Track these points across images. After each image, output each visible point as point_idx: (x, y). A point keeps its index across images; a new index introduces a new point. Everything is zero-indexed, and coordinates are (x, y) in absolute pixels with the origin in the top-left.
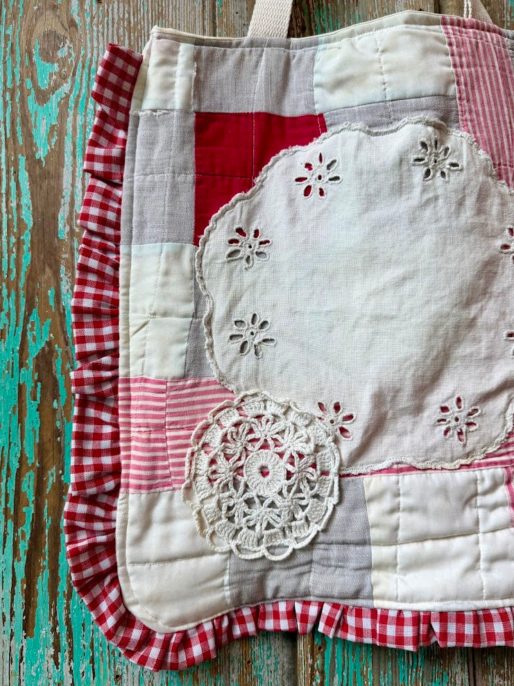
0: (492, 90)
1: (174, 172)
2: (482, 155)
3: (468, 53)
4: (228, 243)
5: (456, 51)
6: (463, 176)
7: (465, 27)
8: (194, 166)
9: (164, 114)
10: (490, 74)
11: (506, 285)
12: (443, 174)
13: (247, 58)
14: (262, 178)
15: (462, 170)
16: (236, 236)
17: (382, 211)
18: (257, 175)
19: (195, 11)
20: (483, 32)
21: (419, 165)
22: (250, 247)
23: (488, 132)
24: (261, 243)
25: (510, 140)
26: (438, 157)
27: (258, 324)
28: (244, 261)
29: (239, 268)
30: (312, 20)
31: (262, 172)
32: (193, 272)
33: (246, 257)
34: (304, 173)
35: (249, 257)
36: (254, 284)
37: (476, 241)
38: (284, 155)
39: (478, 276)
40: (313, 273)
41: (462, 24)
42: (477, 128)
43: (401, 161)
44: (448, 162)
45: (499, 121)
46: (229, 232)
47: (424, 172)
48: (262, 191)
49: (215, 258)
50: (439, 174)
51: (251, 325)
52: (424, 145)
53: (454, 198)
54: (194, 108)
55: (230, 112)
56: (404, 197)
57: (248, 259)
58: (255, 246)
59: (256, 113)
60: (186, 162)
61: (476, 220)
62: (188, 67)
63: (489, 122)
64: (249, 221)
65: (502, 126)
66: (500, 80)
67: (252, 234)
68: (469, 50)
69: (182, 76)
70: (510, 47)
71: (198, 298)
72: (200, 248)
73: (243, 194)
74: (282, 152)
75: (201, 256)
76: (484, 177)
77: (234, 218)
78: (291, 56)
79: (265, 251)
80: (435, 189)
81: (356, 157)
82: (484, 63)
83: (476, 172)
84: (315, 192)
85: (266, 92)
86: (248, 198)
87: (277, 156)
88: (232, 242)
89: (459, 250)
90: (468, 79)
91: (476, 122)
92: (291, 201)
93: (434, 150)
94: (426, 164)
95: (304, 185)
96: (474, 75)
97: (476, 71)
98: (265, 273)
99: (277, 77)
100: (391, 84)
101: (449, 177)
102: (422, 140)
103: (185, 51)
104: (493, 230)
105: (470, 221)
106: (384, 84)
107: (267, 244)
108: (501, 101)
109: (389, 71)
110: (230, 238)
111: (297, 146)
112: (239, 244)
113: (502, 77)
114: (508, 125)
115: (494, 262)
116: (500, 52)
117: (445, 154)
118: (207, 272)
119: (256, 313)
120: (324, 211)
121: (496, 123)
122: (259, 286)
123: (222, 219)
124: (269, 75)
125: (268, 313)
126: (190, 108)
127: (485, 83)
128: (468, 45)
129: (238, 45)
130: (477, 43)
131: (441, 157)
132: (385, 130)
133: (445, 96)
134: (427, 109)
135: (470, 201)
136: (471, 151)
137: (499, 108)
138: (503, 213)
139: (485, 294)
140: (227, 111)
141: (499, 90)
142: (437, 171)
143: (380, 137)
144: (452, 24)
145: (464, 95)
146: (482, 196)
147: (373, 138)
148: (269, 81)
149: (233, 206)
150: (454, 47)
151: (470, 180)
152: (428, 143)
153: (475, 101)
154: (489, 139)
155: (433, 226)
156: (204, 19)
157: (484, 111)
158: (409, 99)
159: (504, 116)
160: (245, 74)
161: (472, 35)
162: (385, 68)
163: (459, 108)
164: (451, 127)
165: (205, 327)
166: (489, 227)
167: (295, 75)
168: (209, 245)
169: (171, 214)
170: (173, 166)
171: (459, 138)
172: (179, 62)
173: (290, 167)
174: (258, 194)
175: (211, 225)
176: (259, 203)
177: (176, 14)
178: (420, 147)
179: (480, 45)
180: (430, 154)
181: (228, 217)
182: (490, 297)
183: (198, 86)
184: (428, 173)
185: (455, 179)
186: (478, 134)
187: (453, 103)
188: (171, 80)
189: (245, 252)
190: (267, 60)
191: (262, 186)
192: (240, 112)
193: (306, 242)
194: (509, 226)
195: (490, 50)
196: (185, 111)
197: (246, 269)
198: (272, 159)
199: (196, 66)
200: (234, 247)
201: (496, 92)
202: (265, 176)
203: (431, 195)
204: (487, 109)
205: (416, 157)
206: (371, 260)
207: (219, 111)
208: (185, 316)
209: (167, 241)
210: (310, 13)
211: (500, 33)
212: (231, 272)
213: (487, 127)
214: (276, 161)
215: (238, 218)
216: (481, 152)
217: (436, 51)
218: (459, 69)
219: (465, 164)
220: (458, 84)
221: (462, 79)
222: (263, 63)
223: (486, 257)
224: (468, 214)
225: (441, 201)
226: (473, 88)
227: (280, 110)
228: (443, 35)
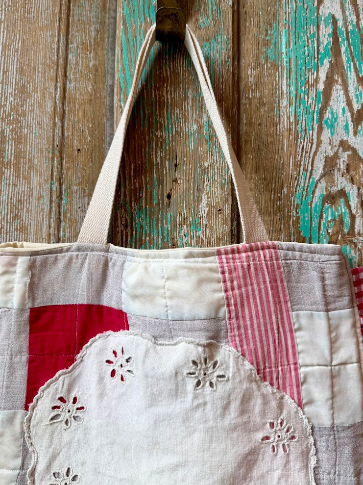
0: (262, 303)
1: (12, 355)
2: (248, 366)
3: (239, 277)
4: (51, 409)
5: (227, 277)
6: (229, 386)
7: (239, 252)
8: (28, 349)
9: (5, 311)
10: (260, 290)
11: (265, 470)
12: (211, 384)
13: (74, 261)
14: (82, 355)
15: (228, 380)
16: (59, 403)
17: (164, 408)
18: (78, 353)
19: (43, 212)
20: (256, 253)
21: (191, 377)
22: (69, 411)
23: (255, 343)
24: (78, 409)
25: (277, 344)
26: (208, 371)
27: (71, 477)
28: (63, 424)
29: (59, 428)
30: (133, 219)
31: (83, 349)
32: (23, 432)
33: (65, 420)
34: (111, 357)
35: (67, 420)
36: (70, 443)
37: (238, 436)
38: (100, 338)
39: (239, 466)
40: (113, 443)
41: (236, 251)
42: (244, 342)
43: (176, 373)
44: (216, 374)
45: (266, 330)
46: (53, 400)
47: (195, 384)
48: (82, 365)
49: (41, 421)
50: (208, 384)
51: (66, 477)
52: (194, 363)
53: (220, 404)
54: (29, 305)
55: (59, 304)
56: (180, 400)
57: (67, 422)
58: (73, 411)
59: (79, 305)
60: (21, 347)
61: (240, 420)
62: (23, 276)
63: (257, 333)
64: (69, 390)
65: (270, 333)
66: (270, 293)
67: (72, 400)
68: (241, 274)
69: (19, 283)
70: (283, 258)
71: (25, 453)
72: (29, 413)
73: (65, 370)
74: (97, 336)
75: (29, 420)
76: (248, 384)
77: (57, 389)
78: (109, 258)
79: (81, 416)
80: (204, 397)
81: (144, 362)
82: (254, 281)
83: (240, 381)
84: (117, 377)
85: (88, 288)
86: (69, 372)
87: (93, 339)
88: (54, 408)
89: (223, 445)
90: (238, 300)
91: (244, 336)
92: (101, 379)
93: (204, 366)
94: (196, 377)
95: (111, 368)
96: (244, 295)
97: (247, 291)
98: (79, 434)
99: (97, 276)
100: (172, 307)
101: (216, 387)
102: (193, 359)
103: (22, 263)
104: (255, 425)
105: (233, 422)
106: (167, 306)
107: (82, 410)
108: (270, 312)
109: (171, 297)
110: (53, 405)
111: (110, 331)
112: (60, 410)
113: (272, 289)
114: (276, 331)
115: (254, 452)
116: (272, 266)
117: (214, 367)
118: (34, 432)
119: (70, 467)
120: (124, 394)
121: (263, 332)
122: (74, 444)
123: (48, 390)
124: (90, 275)
125: (79, 468)
126: (25, 306)
127: (255, 298)
128: (240, 270)
129: (68, 250)
130: (249, 266)
131: (210, 370)
132: (167, 343)
133: (216, 319)
134: (200, 330)
135: (235, 405)
136: (237, 363)
137: (267, 317)
138: (265, 410)
139: (246, 479)
140: (56, 304)
141: (268, 302)
142: (206, 382)
143: (164, 347)
144: (226, 253)
145: (233, 315)
146: (246, 399)
147: (158, 347)
148: (90, 279)
149: (57, 379)
150: (227, 275)
151: (234, 389)
152: (198, 361)
153: (244, 317)
154: (256, 349)
155: (202, 426)
156: (50, 218)
157: (252, 324)
158: (186, 320)
159: (271, 324)
160: (72, 274)
161: (244, 259)
162: (168, 294)
163: (229, 326)
164: (221, 342)
165: (28, 478)
166: (252, 423)
167: (111, 273)
168: (37, 410)
169: (7, 388)
170: (11, 351)
171: (227, 352)
172: (17, 272)
173: (103, 350)
174: (79, 367)
175: (38, 395)
176: (79, 375)
177: (28, 216)
178: (191, 364)
179: (252, 267)
180: (200, 370)
181: (52, 388)
182: (251, 481)
183: (32, 288)
184: (198, 383)
185: (222, 388)
186: (245, 347)
187: (223, 323)
188: (10, 286)
189: (65, 416)
190: (89, 264)
191: (82, 361)
192: (67, 304)
193: (109, 416)
194: (270, 421)
195: (262, 268)
196: (21, 310)
197: (65, 430)
198: (91, 341)
199: (30, 273)
200: (56, 412)
201: (265, 304)
202: (85, 353)
203: (200, 401)
204: (255, 321)
205: (188, 371)
206: (154, 445)
207: (50, 304)
208: (14, 469)
209: (4, 409)
210: (132, 214)
211: (275, 248)
212: (53, 432)
213: (254, 338)
214: (93, 342)
215: (60, 389)
216: (247, 363)
217: (210, 280)
218: (230, 293)
219: (231, 375)
220: (228, 306)
221: (232, 301)
222: (86, 265)
223: (247, 449)
224: (232, 415)
225: (209, 406)
226: (242, 306)
227: (99, 301)
228: (216, 265)
